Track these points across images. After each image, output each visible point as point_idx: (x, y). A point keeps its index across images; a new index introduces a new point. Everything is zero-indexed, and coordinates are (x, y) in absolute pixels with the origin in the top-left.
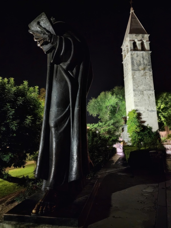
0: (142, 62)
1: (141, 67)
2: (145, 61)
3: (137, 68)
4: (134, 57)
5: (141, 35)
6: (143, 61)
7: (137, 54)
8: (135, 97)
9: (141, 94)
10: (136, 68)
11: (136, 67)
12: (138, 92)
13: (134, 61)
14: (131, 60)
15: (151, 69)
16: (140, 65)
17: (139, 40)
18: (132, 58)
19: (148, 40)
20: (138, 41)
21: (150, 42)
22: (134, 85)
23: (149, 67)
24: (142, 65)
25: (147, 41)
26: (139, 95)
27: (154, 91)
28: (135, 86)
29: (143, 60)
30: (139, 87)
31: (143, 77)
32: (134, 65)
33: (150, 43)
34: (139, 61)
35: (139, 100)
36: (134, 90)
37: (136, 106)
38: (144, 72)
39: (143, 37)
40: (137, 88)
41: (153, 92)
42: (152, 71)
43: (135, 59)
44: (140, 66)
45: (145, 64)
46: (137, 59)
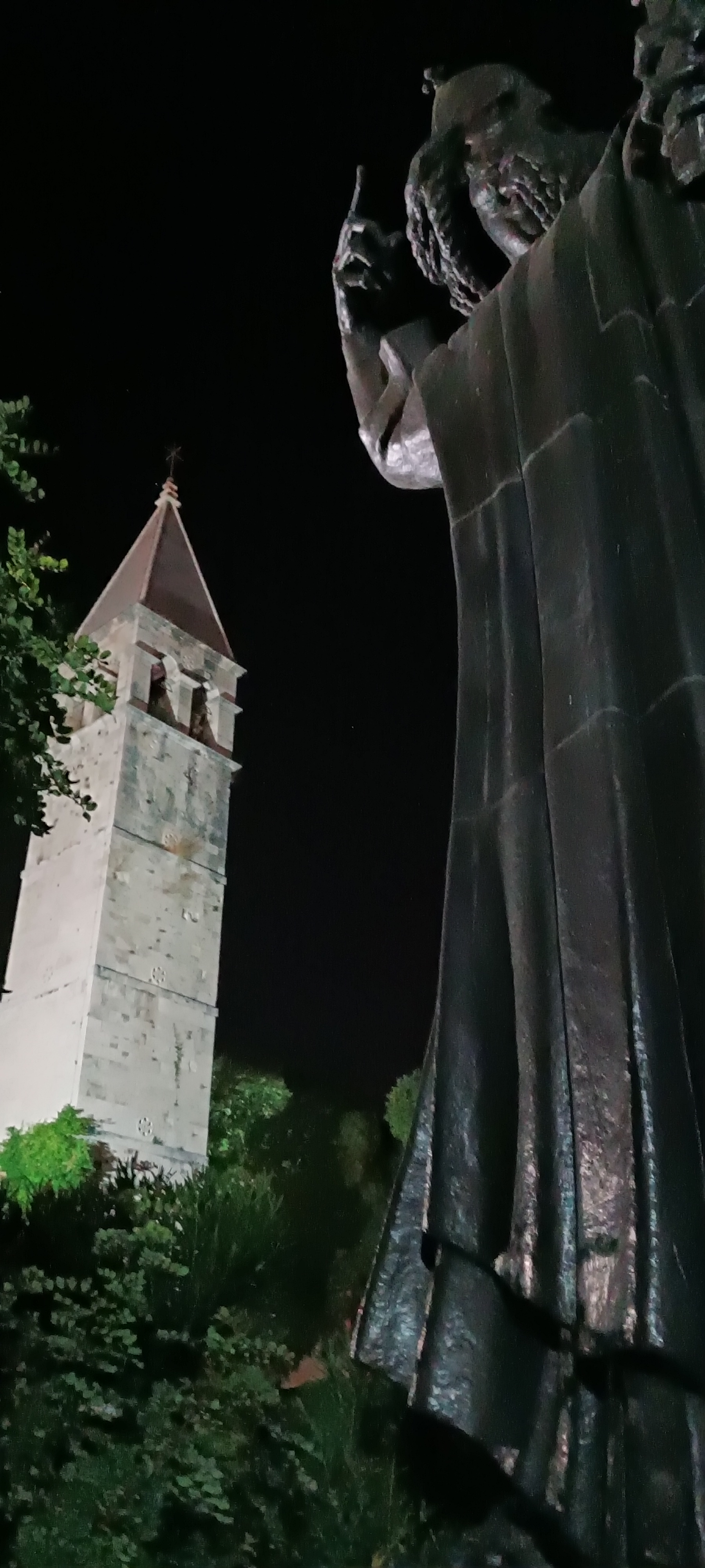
0: (181, 804)
1: (169, 834)
2: (198, 804)
3: (147, 824)
4: (143, 753)
5: (203, 646)
6: (188, 801)
7: (163, 744)
8: (98, 1023)
9: (138, 1014)
10: (143, 828)
11: (141, 819)
12: (123, 991)
13: (139, 775)
14: (125, 763)
15: (222, 870)
16: (168, 815)
17: (189, 667)
18: (131, 756)
19: (233, 694)
20: (184, 671)
21: (238, 710)
22: (107, 936)
23: (214, 850)
24: (179, 823)
25: (225, 695)
26: (126, 1017)
27: (215, 1012)
28: (113, 939)
29: (190, 792)
30: (132, 958)
31: (169, 901)
32: (136, 805)
33: (238, 717)
34: (164, 791)
35: (115, 1055)
36: (101, 970)
37: (92, 1089)
38: (184, 870)
39: (210, 665)
40: (122, 960)
41: (210, 1023)
42: (224, 881)
43: (149, 765)
44: (167, 824)
45: (193, 824)
46: (157, 772)
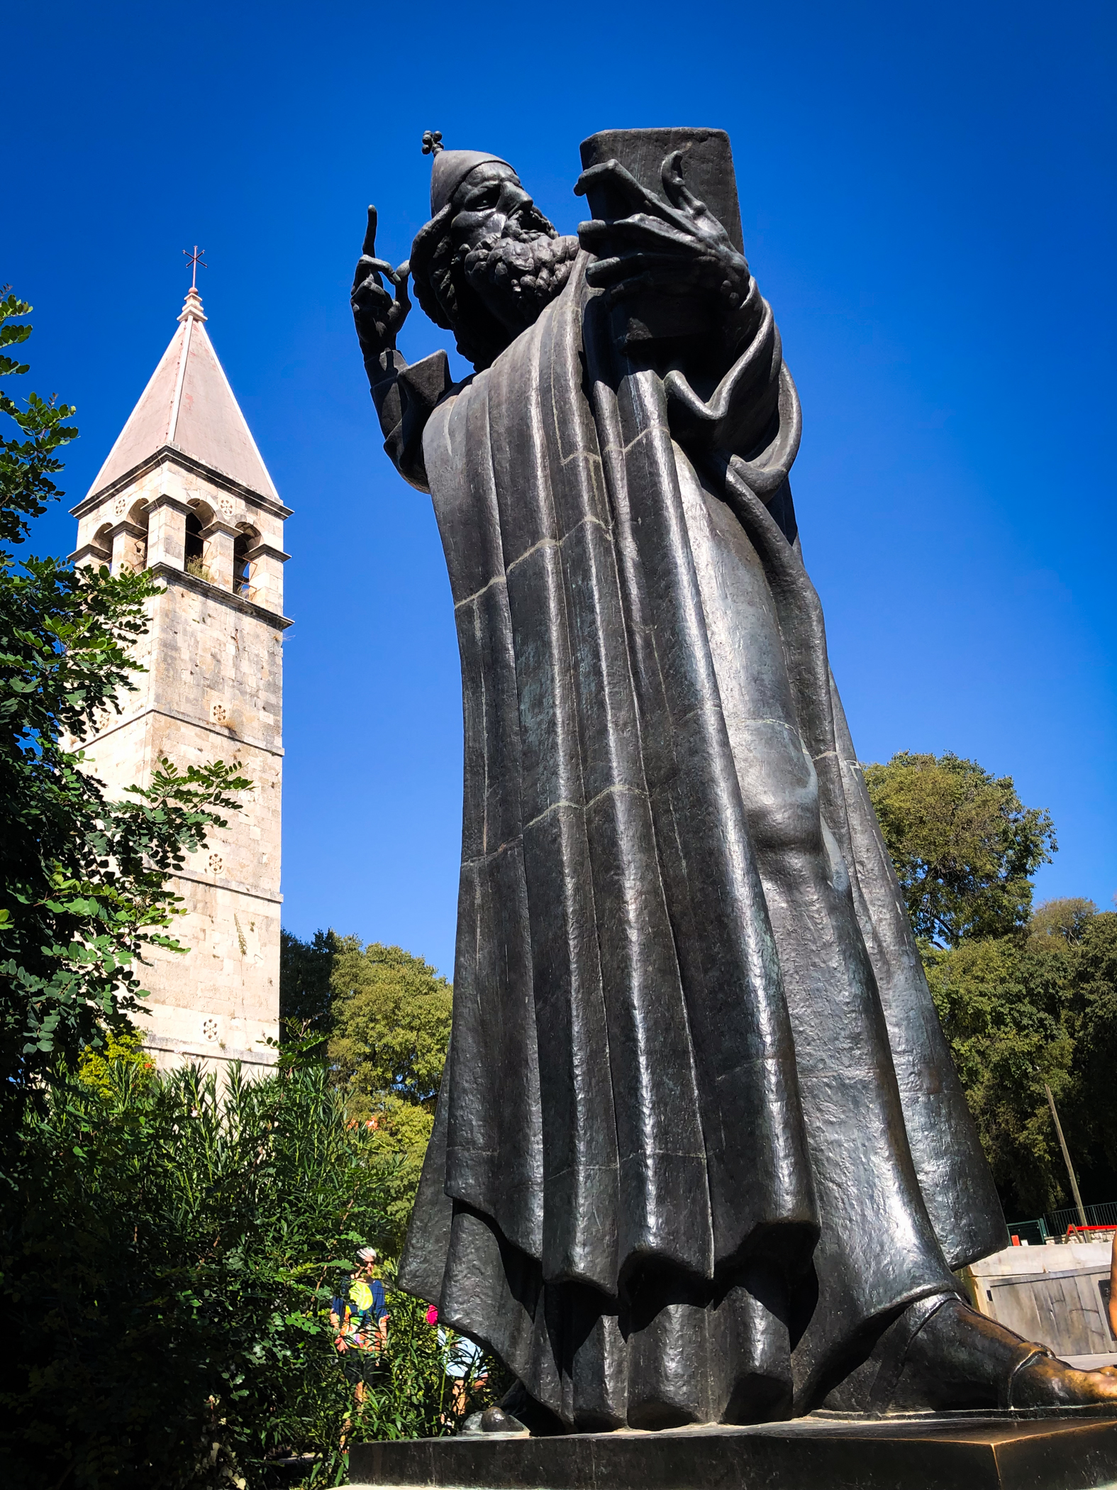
0: (229, 672)
2: (246, 668)
3: (192, 696)
6: (236, 665)
10: (188, 700)
13: (180, 643)
16: (214, 684)
19: (280, 538)
23: (269, 719)
27: (280, 899)
34: (209, 657)
41: (274, 910)
42: (282, 753)
43: (189, 629)
44: (213, 692)
